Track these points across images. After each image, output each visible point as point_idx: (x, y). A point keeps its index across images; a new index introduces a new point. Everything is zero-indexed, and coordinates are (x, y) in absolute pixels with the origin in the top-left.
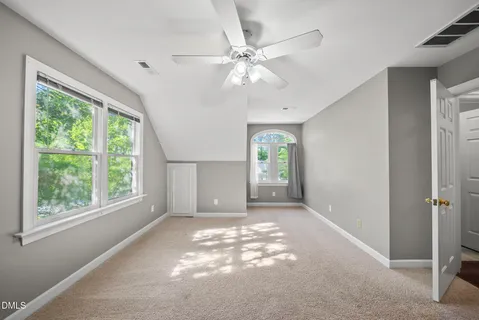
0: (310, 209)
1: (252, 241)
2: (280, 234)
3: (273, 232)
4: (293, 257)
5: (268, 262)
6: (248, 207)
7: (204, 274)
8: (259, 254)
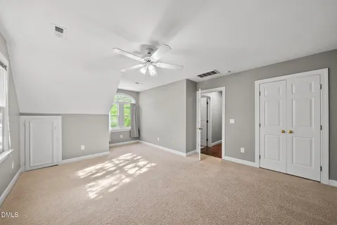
0: (144, 142)
1: (127, 164)
2: (139, 157)
3: (135, 157)
4: (153, 164)
5: (144, 170)
6: (110, 147)
7: (115, 188)
8: (137, 168)
